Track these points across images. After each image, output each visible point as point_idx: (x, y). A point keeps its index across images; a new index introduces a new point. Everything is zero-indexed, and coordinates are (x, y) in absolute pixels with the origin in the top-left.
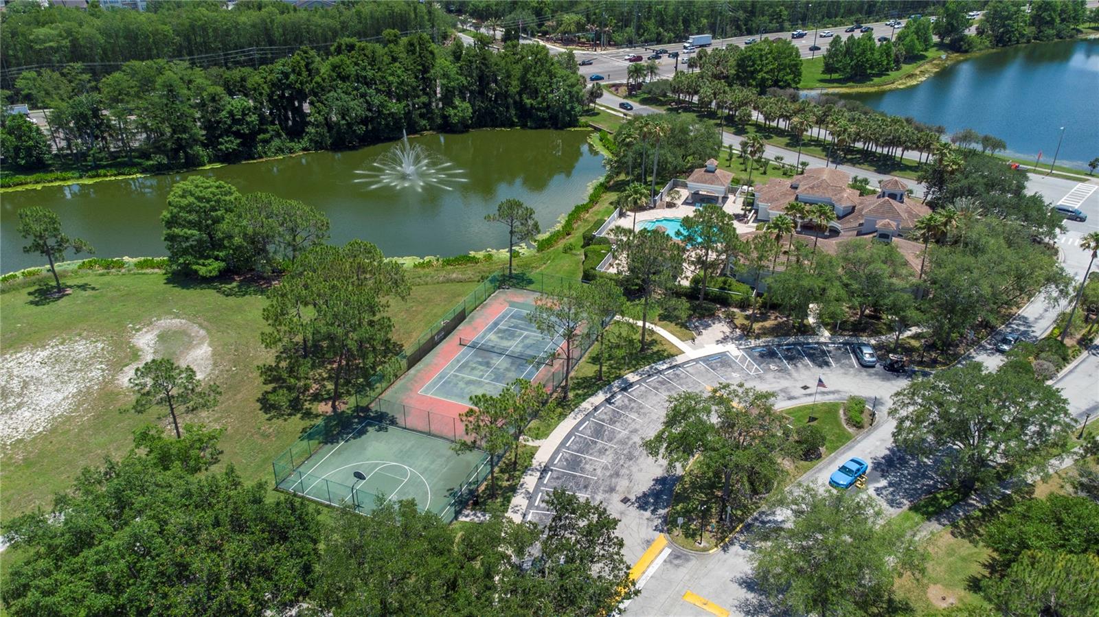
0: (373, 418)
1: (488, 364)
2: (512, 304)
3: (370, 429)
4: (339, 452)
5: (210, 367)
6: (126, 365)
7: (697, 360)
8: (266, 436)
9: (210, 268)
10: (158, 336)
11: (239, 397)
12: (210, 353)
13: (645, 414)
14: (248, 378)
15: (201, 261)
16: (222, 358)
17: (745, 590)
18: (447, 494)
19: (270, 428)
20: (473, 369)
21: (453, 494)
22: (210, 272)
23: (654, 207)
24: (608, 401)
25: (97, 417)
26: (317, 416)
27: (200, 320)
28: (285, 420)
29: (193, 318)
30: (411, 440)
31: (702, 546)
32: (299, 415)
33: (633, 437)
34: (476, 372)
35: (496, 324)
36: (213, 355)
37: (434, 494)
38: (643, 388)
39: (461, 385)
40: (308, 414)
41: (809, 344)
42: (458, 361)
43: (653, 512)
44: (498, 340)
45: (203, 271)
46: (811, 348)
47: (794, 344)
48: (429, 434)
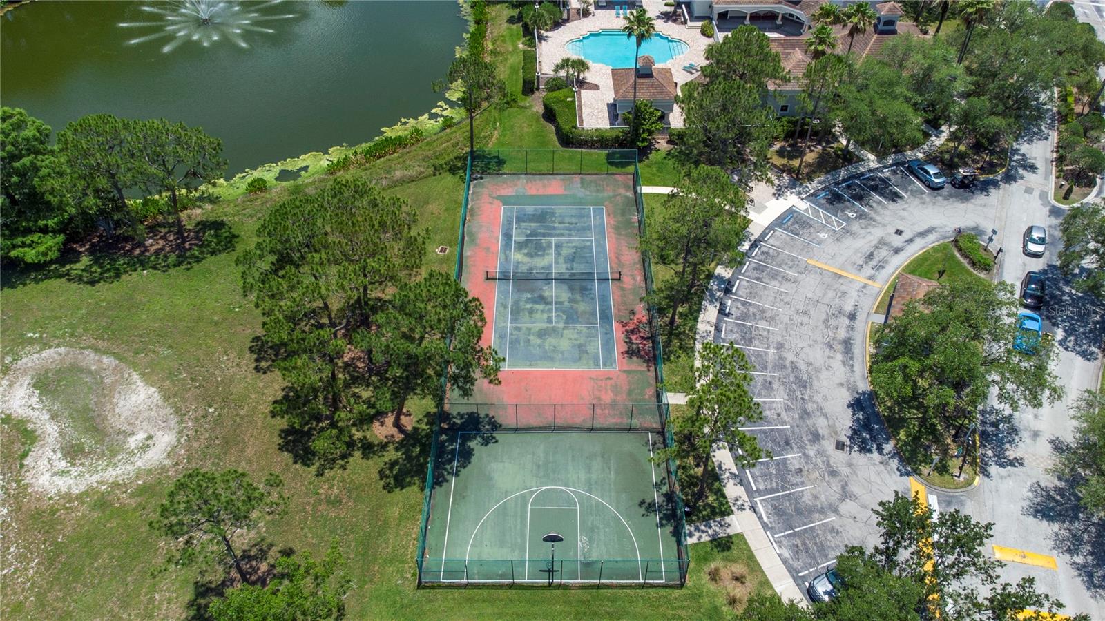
0: (463, 427)
1: (542, 299)
2: (506, 201)
3: (472, 444)
4: (460, 496)
5: (173, 421)
6: (25, 455)
7: (771, 227)
8: (335, 503)
9: (42, 248)
10: (35, 386)
11: (249, 452)
12: (157, 396)
13: (773, 318)
14: (242, 418)
15: (19, 240)
16: (184, 400)
17: (1045, 523)
18: (642, 511)
19: (331, 487)
20: (531, 311)
21: (651, 507)
22: (45, 254)
23: (566, 21)
24: (722, 311)
25: (49, 562)
26: (383, 446)
27: (87, 340)
28: (344, 468)
29: (72, 337)
30: (539, 446)
31: (962, 479)
32: (357, 454)
33: (785, 355)
34: (538, 315)
35: (508, 236)
36: (166, 398)
37: (628, 517)
38: (744, 283)
39: (535, 340)
40: (368, 449)
41: (862, 174)
42: (505, 306)
43: (880, 450)
44: (526, 259)
45: (30, 255)
46: (869, 179)
47: (849, 178)
48: (555, 428)
